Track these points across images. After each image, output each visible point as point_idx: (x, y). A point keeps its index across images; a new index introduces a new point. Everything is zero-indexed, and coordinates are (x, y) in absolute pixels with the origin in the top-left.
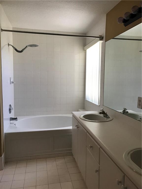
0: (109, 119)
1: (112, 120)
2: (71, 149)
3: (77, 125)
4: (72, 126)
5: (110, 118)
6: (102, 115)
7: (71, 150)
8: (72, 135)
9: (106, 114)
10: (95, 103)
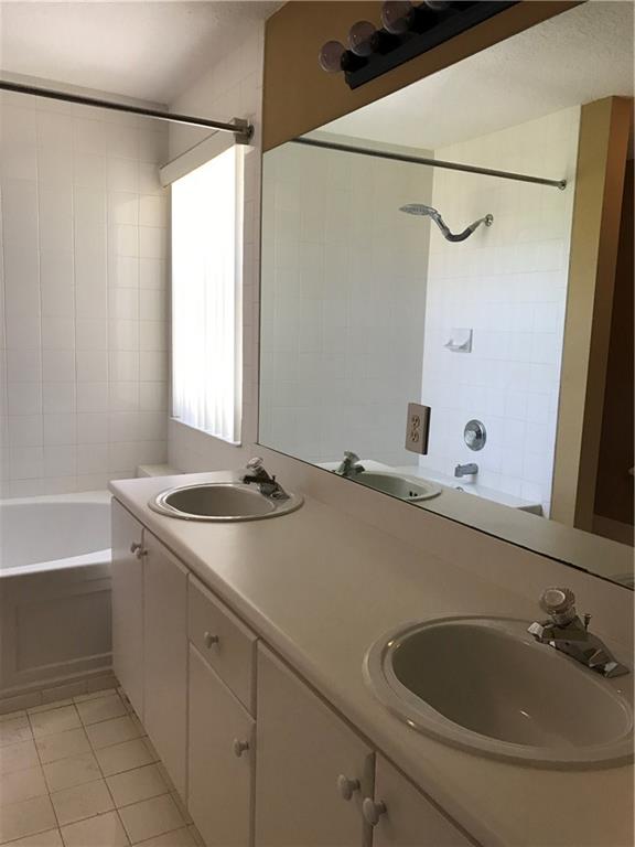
0: (288, 502)
1: (301, 506)
2: (111, 657)
3: (138, 542)
4: (110, 550)
5: (288, 497)
6: (254, 489)
7: (109, 661)
8: (110, 590)
9: (272, 482)
10: (219, 436)
